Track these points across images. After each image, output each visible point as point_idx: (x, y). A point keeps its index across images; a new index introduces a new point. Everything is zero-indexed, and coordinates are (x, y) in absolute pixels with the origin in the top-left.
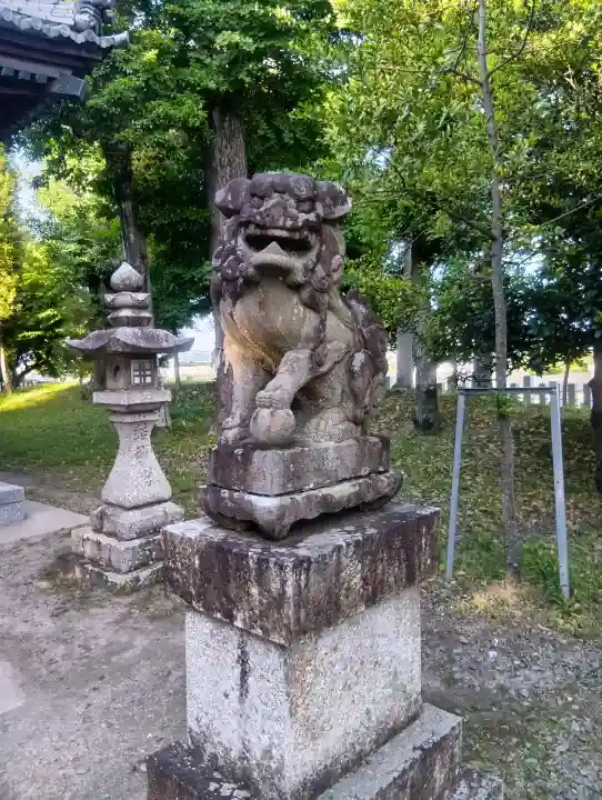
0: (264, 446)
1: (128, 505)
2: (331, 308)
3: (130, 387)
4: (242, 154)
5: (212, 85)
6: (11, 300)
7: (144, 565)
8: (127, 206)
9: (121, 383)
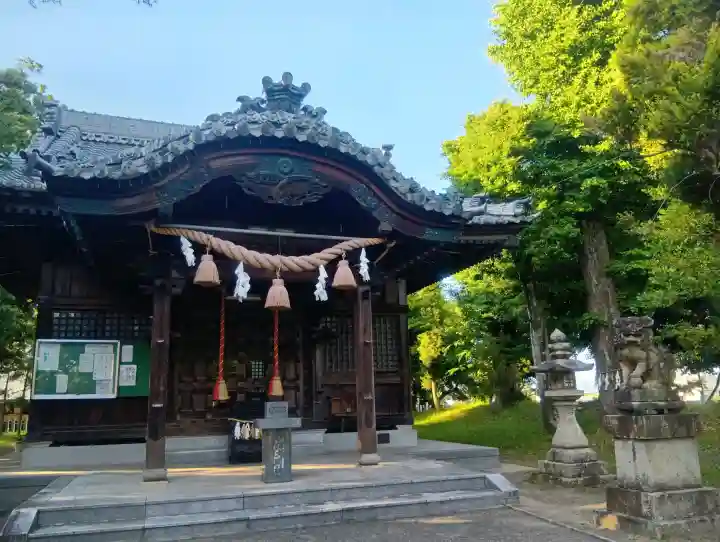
0: (635, 388)
1: (567, 446)
2: (651, 350)
3: (563, 388)
4: (604, 242)
5: (581, 210)
6: (439, 345)
7: (580, 476)
8: (530, 285)
9: (559, 386)
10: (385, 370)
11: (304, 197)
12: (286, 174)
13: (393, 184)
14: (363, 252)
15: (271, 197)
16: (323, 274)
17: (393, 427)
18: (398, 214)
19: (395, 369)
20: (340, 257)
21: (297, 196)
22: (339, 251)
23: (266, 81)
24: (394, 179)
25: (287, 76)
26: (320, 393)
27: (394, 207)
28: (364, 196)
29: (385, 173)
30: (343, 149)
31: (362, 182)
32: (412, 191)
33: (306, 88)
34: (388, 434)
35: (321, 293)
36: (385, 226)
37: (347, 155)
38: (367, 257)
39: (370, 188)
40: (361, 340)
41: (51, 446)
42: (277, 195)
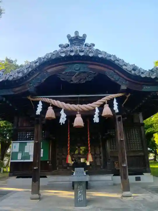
10: (136, 150)
11: (86, 79)
12: (77, 70)
13: (124, 67)
14: (115, 100)
15: (72, 81)
16: (97, 111)
17: (142, 174)
18: (129, 81)
19: (141, 149)
20: (104, 103)
21: (82, 79)
22: (104, 101)
23: (69, 36)
24: (125, 65)
25: (76, 32)
26: (109, 160)
27: (125, 77)
28: (112, 75)
29: (120, 63)
30: (100, 56)
31: (110, 69)
32: (134, 70)
33: (85, 36)
34: (140, 177)
35: (96, 119)
36: (124, 87)
37: (102, 58)
38: (117, 102)
39: (115, 72)
40: (119, 139)
41: (17, 178)
42: (74, 80)
